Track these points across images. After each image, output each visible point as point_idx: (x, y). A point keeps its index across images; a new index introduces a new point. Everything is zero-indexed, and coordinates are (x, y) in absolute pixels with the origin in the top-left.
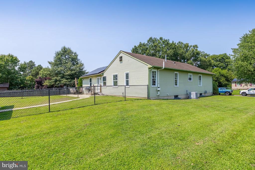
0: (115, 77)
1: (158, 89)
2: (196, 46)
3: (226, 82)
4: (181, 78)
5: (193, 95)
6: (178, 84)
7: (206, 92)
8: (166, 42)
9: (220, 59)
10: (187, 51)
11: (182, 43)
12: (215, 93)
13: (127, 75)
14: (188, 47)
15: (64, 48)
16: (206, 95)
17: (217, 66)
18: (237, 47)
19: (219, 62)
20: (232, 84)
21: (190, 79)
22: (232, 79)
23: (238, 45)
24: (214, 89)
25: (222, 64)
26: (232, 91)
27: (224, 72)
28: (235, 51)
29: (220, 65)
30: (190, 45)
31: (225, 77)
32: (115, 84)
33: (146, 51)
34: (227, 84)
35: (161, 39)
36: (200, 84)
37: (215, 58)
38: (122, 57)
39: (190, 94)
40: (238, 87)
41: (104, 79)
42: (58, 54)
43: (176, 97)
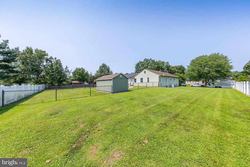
0: (142, 79)
1: (162, 83)
2: (168, 63)
3: (183, 81)
4: (168, 79)
5: (173, 86)
6: (167, 81)
7: (176, 85)
8: (153, 61)
9: (179, 68)
10: (164, 65)
11: (161, 61)
12: (180, 85)
13: (148, 78)
14: (164, 63)
15: (104, 64)
16: (177, 86)
17: (177, 72)
18: (189, 65)
19: (178, 70)
20: (186, 82)
21: (171, 80)
22: (186, 79)
23: (190, 64)
24: (179, 84)
25: (180, 71)
26: (186, 85)
27: (182, 75)
28: (188, 67)
29: (179, 71)
30: (165, 62)
31: (182, 78)
32: (142, 81)
33: (144, 65)
34: (183, 82)
35: (151, 59)
36: (174, 82)
37: (176, 67)
38: (145, 71)
39: (172, 85)
40: (189, 83)
41: (135, 79)
42: (100, 67)
43: (166, 86)
